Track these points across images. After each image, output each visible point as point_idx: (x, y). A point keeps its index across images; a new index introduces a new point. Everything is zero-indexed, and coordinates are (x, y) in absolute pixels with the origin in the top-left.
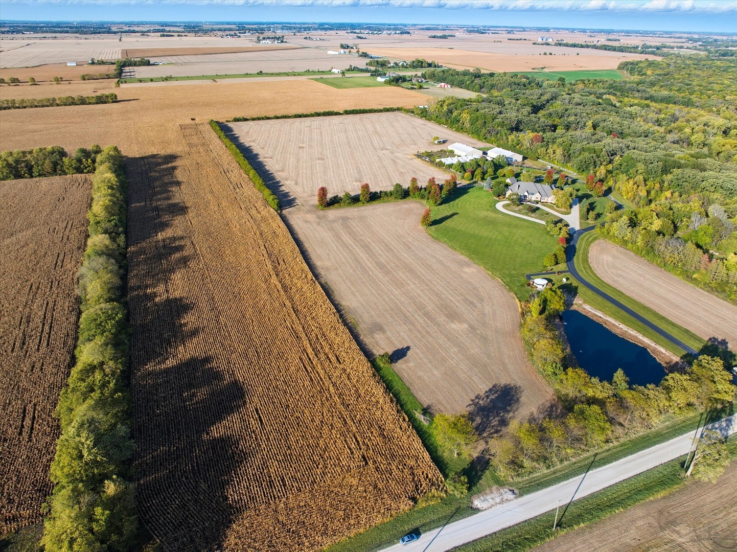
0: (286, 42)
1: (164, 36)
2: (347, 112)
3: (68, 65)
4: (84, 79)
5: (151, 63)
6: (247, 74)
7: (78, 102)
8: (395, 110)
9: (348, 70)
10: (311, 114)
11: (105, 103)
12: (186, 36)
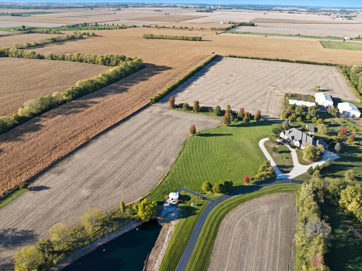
0: (352, 19)
1: (290, 13)
2: (297, 62)
3: (220, 23)
5: (255, 25)
6: (290, 35)
7: (185, 39)
8: (333, 65)
9: (357, 38)
10: (273, 59)
11: (196, 40)
12: (301, 13)
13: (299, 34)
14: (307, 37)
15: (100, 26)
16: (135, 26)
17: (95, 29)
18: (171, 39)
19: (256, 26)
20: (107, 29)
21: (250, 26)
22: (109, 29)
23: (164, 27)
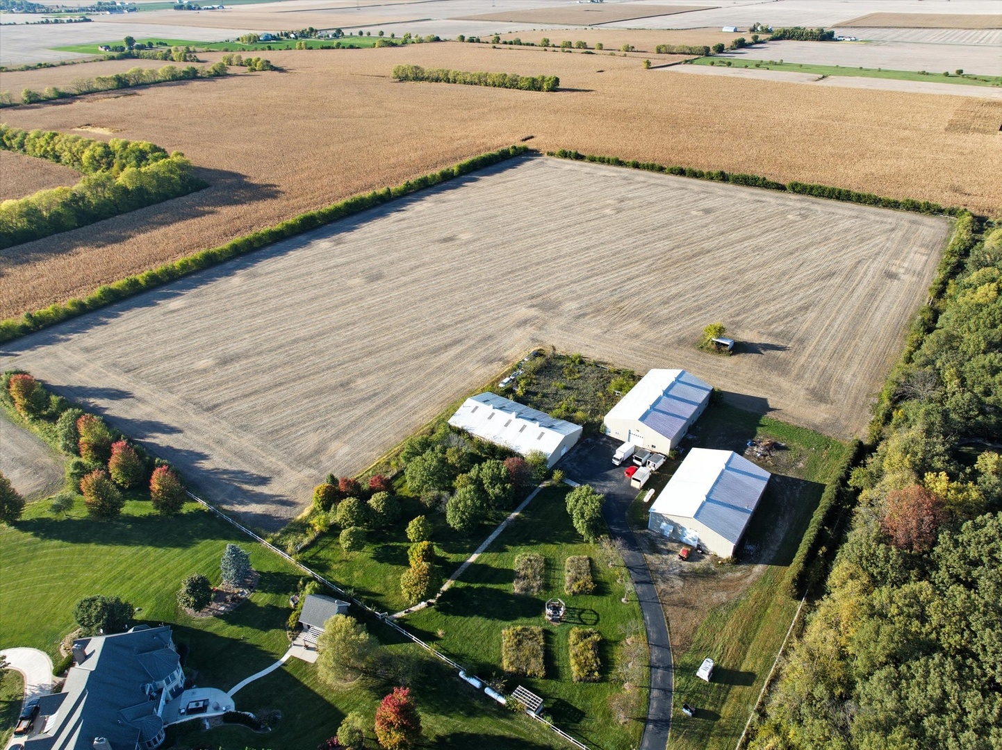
3: (724, 30)
4: (659, 51)
5: (835, 36)
6: (924, 73)
11: (539, 89)
13: (960, 72)
14: (985, 81)
15: (347, 37)
16: (437, 40)
17: (311, 48)
18: (468, 83)
19: (836, 40)
20: (344, 48)
21: (813, 39)
22: (352, 47)
23: (518, 42)
